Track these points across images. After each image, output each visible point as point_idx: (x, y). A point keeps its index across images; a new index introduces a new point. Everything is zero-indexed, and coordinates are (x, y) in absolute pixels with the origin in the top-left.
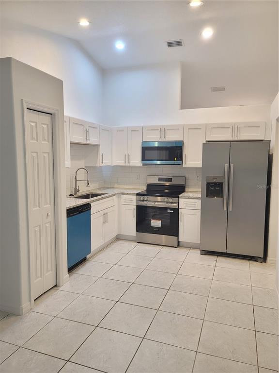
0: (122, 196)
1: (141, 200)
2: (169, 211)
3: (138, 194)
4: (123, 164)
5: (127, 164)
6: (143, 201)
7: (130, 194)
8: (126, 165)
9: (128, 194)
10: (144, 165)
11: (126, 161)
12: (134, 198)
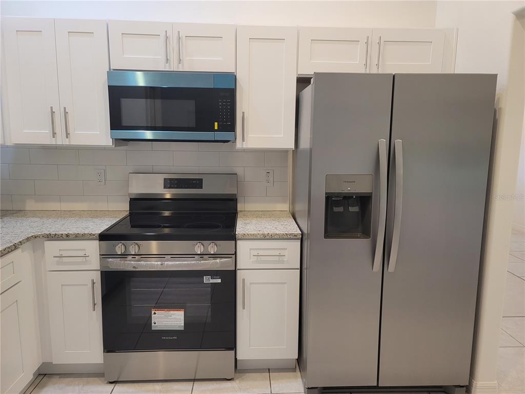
0: (49, 245)
1: (115, 256)
2: (207, 280)
3: (103, 237)
4: (48, 141)
5: (61, 140)
6: (124, 256)
7: (78, 237)
8: (59, 142)
9: (68, 237)
10: (119, 142)
11: (58, 130)
12: (93, 248)
